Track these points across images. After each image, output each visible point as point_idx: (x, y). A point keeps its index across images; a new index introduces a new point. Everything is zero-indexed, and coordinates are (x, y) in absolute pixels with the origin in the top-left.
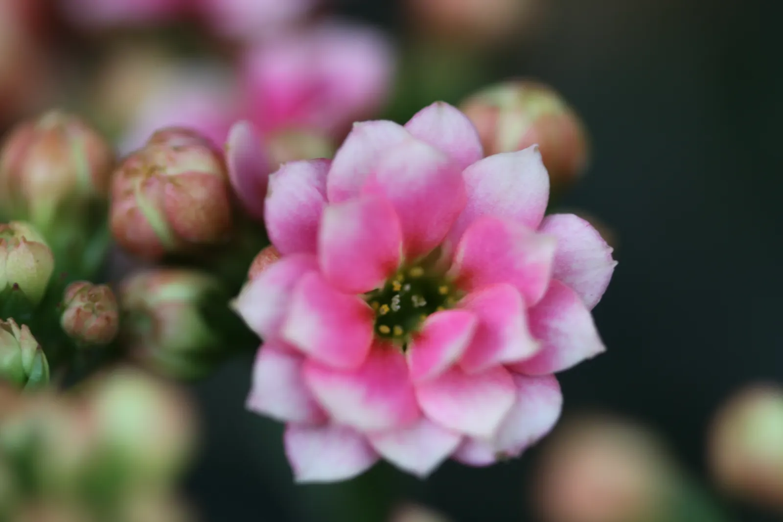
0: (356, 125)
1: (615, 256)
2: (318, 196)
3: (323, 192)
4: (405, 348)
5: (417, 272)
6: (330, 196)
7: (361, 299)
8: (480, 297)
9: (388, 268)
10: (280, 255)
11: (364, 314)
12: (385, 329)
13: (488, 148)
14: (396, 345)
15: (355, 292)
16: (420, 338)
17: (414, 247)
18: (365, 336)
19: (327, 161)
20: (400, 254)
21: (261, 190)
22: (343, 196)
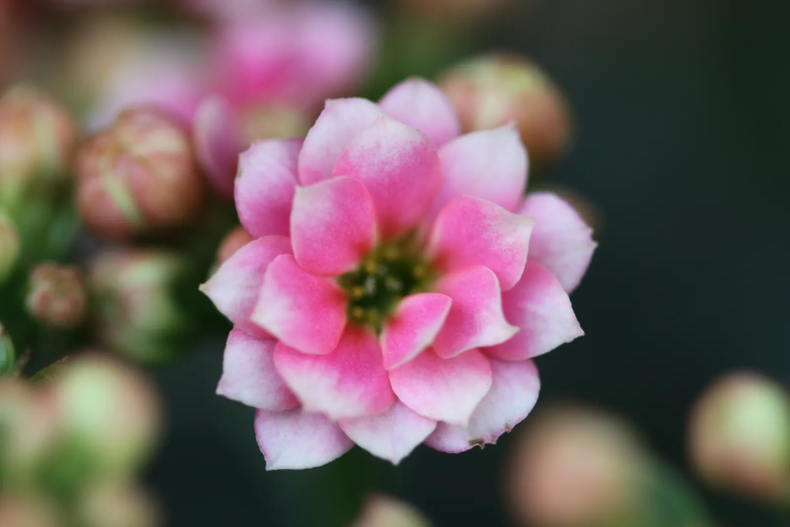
0: (329, 103)
1: (595, 237)
2: (290, 177)
3: (295, 171)
4: (378, 332)
5: (392, 253)
6: (303, 177)
7: (333, 283)
8: (456, 279)
9: (361, 250)
10: (251, 238)
11: (337, 298)
12: (358, 312)
13: (466, 126)
14: (370, 329)
15: (326, 275)
16: (394, 323)
17: (388, 227)
18: (337, 320)
19: (299, 140)
20: (374, 235)
21: (231, 169)
22: (316, 177)
